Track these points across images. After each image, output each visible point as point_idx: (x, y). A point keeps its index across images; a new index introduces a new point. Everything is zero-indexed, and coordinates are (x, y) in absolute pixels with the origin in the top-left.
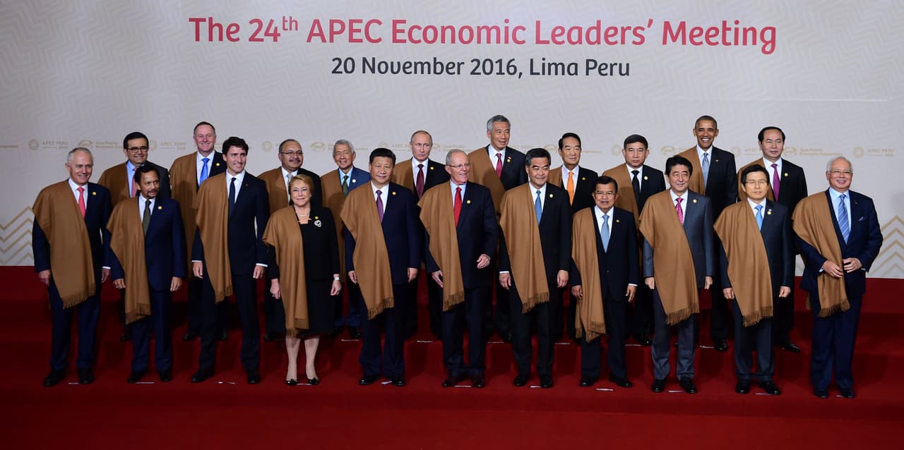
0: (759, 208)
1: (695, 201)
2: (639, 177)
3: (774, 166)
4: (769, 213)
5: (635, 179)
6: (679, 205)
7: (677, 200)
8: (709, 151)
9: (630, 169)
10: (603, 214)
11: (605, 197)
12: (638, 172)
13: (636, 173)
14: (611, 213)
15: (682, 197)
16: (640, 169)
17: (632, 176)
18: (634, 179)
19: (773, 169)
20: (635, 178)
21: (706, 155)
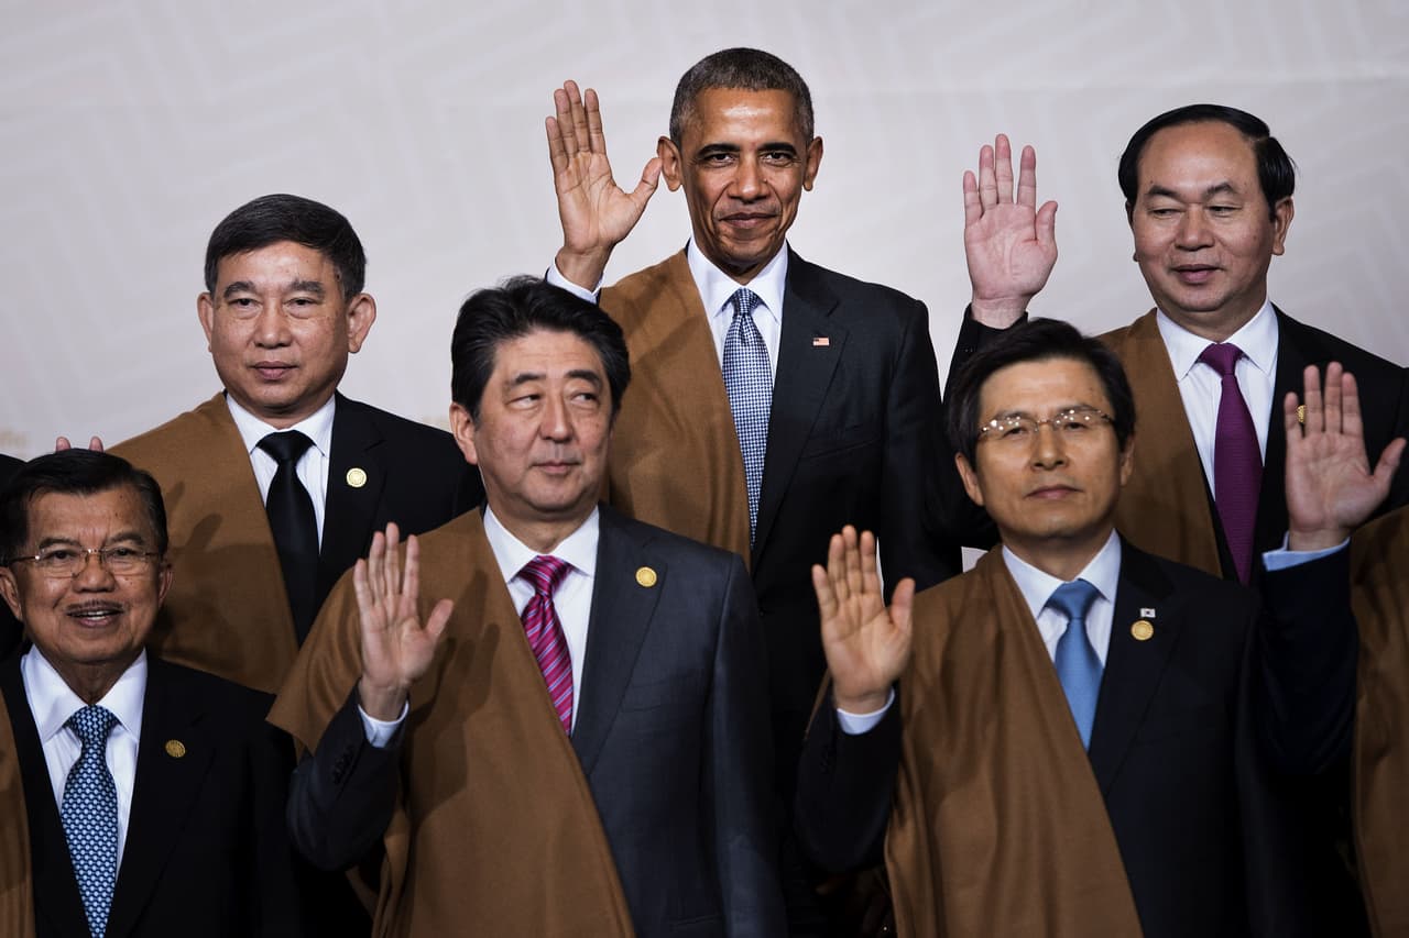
0: (1075, 603)
1: (646, 577)
2: (314, 473)
3: (1222, 360)
4: (1142, 631)
5: (287, 485)
6: (542, 609)
7: (528, 574)
8: (769, 284)
9: (253, 428)
10: (75, 704)
11: (93, 580)
12: (302, 444)
13: (289, 449)
14: (124, 697)
15: (562, 552)
16: (317, 425)
17: (265, 469)
18: (276, 483)
19: (1213, 381)
20: (287, 482)
21: (743, 305)
